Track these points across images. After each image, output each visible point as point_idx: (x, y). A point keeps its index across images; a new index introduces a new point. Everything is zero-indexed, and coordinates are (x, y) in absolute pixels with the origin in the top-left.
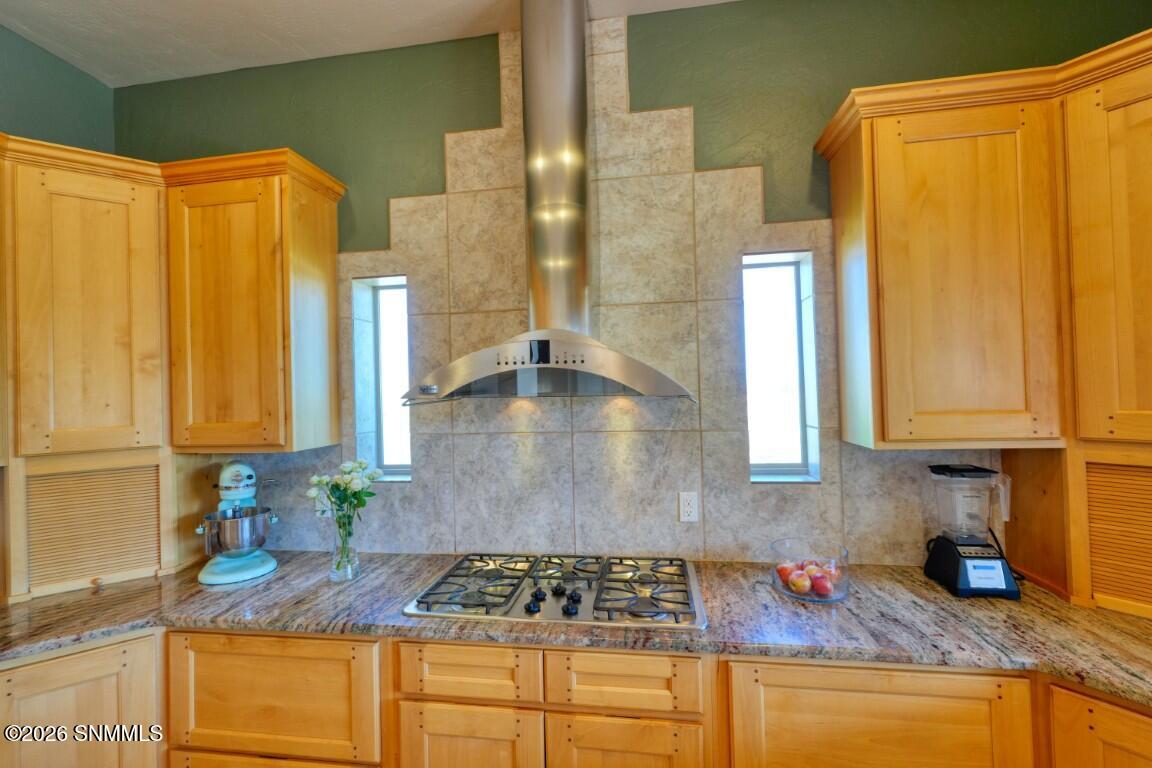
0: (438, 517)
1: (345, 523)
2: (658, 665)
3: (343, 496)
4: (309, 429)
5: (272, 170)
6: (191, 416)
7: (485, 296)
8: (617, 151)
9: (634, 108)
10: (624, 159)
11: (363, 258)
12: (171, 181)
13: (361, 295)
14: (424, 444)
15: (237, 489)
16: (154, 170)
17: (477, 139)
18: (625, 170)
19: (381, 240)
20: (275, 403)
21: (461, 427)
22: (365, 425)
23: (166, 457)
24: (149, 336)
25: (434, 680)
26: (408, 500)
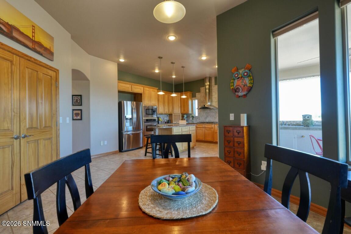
0: (200, 119)
1: (193, 119)
2: (211, 125)
3: (193, 117)
4: (190, 112)
5: (187, 93)
6: (182, 111)
7: (203, 101)
8: (214, 88)
9: (215, 85)
10: (214, 89)
11: (194, 98)
12: (181, 94)
13: (194, 101)
14: (199, 114)
15: (185, 116)
16: (180, 93)
17: (203, 88)
18: (214, 90)
19: (195, 97)
20: (188, 110)
21: (202, 112)
22: (194, 112)
23: (180, 114)
24: (180, 105)
25: (198, 126)
26: (197, 118)
